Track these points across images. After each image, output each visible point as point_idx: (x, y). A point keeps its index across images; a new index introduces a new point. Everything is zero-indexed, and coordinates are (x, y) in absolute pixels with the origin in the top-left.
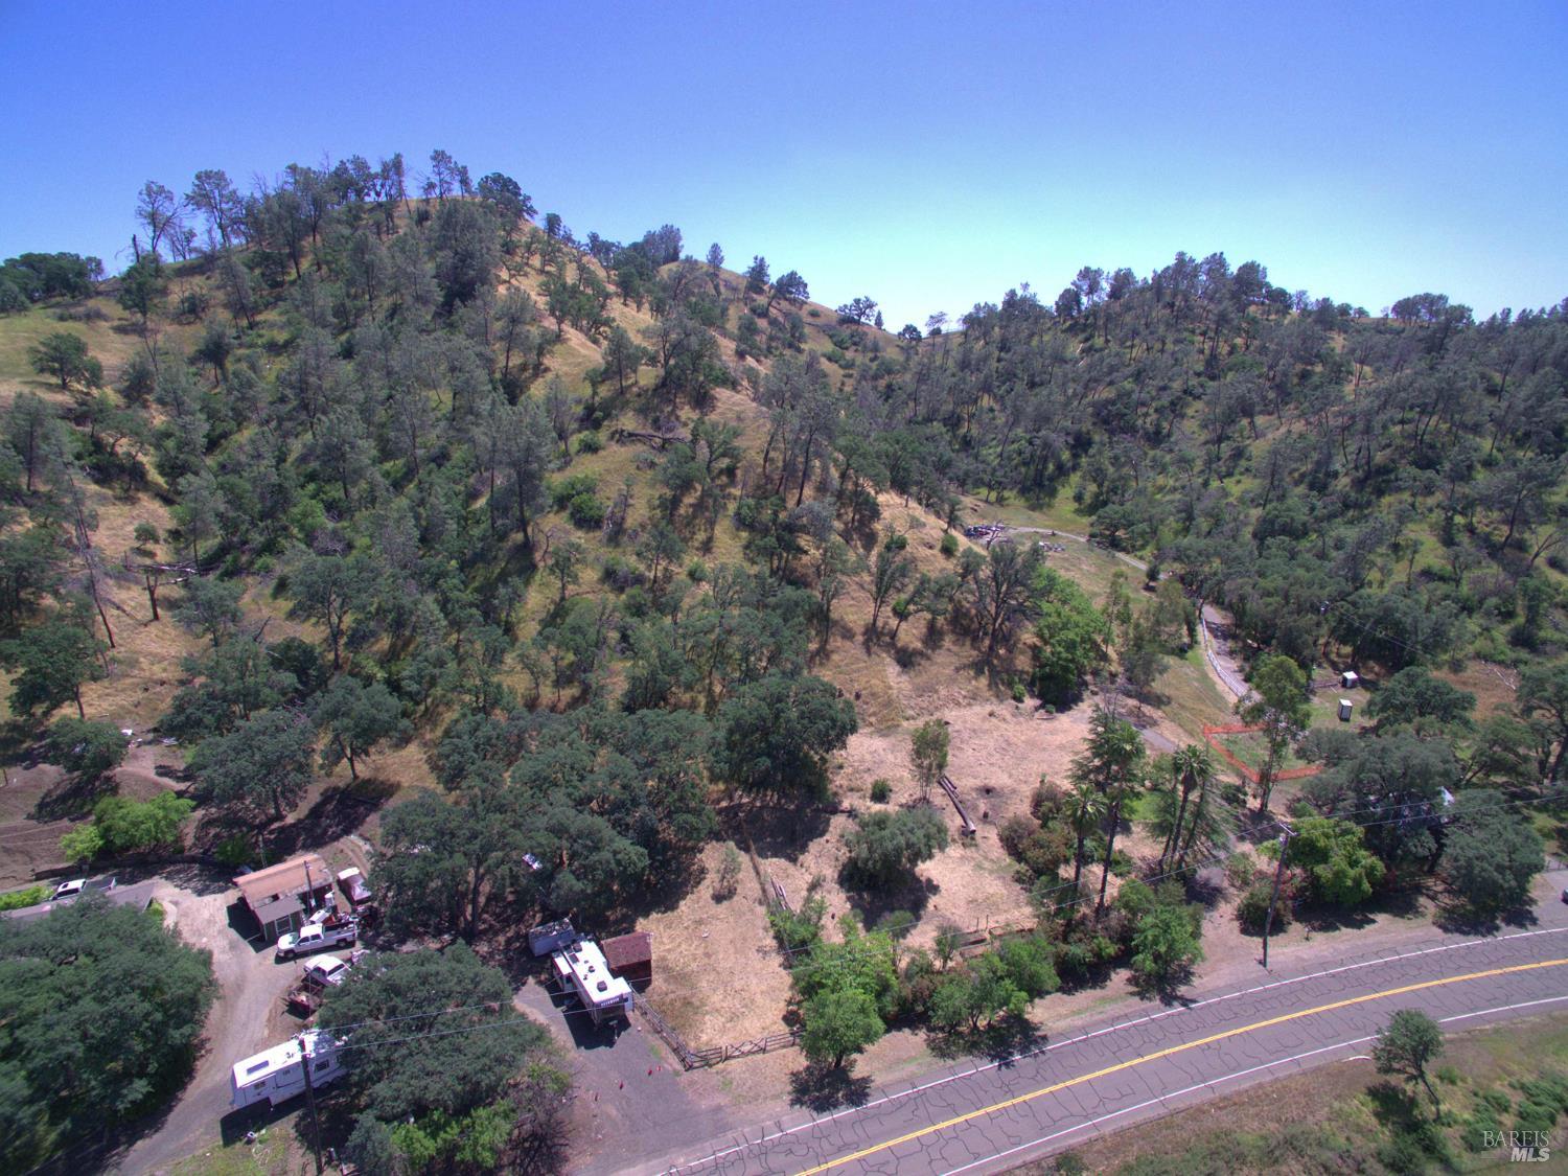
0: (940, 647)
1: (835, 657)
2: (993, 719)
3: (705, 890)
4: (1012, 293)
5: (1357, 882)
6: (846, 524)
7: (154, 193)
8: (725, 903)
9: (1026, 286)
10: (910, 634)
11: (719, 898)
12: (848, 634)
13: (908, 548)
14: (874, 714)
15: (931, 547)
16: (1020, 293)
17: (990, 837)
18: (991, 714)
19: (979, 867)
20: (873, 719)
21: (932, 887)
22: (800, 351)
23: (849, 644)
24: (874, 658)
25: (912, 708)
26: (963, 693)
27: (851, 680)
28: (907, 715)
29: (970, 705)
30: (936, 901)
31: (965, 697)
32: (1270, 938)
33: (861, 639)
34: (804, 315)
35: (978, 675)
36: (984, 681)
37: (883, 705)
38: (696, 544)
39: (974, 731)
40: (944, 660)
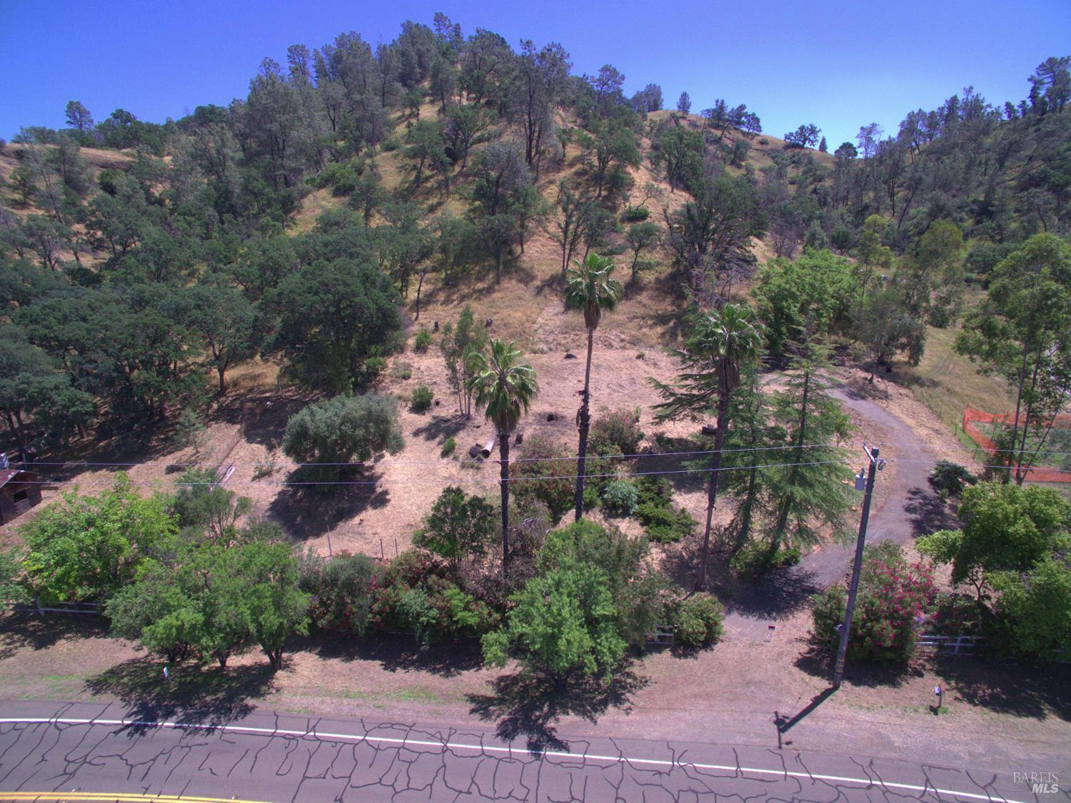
2: (640, 362)
8: (174, 474)
11: (173, 470)
12: (526, 278)
13: (648, 221)
18: (639, 357)
21: (381, 501)
22: (739, 167)
23: (522, 285)
24: (541, 298)
25: (547, 342)
26: (623, 336)
27: (495, 313)
28: (537, 347)
29: (623, 348)
30: (370, 514)
31: (622, 340)
32: (846, 685)
33: (537, 283)
34: (754, 143)
35: (657, 324)
36: (659, 330)
37: (512, 336)
38: (424, 207)
39: (598, 366)
40: (627, 309)
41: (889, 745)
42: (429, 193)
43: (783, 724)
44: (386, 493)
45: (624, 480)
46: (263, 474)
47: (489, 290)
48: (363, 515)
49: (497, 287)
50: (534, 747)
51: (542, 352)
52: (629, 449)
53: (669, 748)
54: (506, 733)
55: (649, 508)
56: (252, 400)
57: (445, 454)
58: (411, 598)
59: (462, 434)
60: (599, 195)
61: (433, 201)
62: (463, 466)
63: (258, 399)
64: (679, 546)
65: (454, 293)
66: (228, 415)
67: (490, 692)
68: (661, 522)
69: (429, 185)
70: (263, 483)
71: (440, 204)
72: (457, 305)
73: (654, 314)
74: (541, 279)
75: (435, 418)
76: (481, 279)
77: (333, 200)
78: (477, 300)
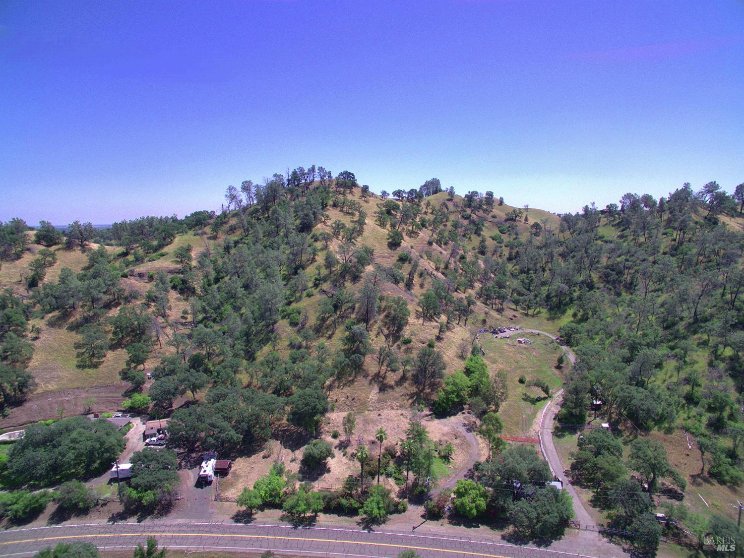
0: (401, 385)
1: (356, 383)
2: (402, 417)
3: (262, 454)
4: (587, 207)
5: (471, 509)
6: (390, 332)
7: (231, 189)
8: (265, 459)
9: (593, 204)
10: (392, 378)
11: (264, 457)
12: (366, 376)
13: (412, 343)
14: (356, 407)
15: (424, 343)
16: (590, 207)
18: (402, 415)
19: (349, 468)
20: (355, 409)
21: (329, 471)
22: (479, 235)
23: (364, 379)
24: (371, 386)
25: (373, 407)
26: (397, 404)
27: (356, 393)
28: (369, 409)
29: (397, 409)
30: (326, 475)
31: (397, 406)
32: (429, 521)
33: (370, 378)
34: (489, 217)
35: (410, 398)
36: (410, 401)
37: (361, 404)
38: (327, 335)
39: (388, 420)
40: (399, 390)
41: (430, 531)
42: (328, 328)
43: (414, 528)
44: (329, 468)
45: (392, 467)
46: (293, 460)
47: (353, 381)
48: (325, 475)
49: (356, 379)
50: (369, 531)
51: (371, 410)
52: (393, 456)
53: (392, 531)
54: (364, 529)
55: (397, 475)
56: (281, 431)
57: (344, 455)
58: (344, 501)
59: (348, 448)
60: (394, 330)
61: (330, 333)
62: (349, 460)
63: (283, 430)
64: (403, 486)
65: (341, 382)
66: (275, 436)
67: (360, 521)
68: (399, 479)
69: (328, 322)
70: (294, 463)
71: (333, 334)
72: (342, 389)
73: (409, 393)
74: (371, 375)
75: (340, 441)
76: (350, 375)
77: (290, 328)
78: (349, 386)
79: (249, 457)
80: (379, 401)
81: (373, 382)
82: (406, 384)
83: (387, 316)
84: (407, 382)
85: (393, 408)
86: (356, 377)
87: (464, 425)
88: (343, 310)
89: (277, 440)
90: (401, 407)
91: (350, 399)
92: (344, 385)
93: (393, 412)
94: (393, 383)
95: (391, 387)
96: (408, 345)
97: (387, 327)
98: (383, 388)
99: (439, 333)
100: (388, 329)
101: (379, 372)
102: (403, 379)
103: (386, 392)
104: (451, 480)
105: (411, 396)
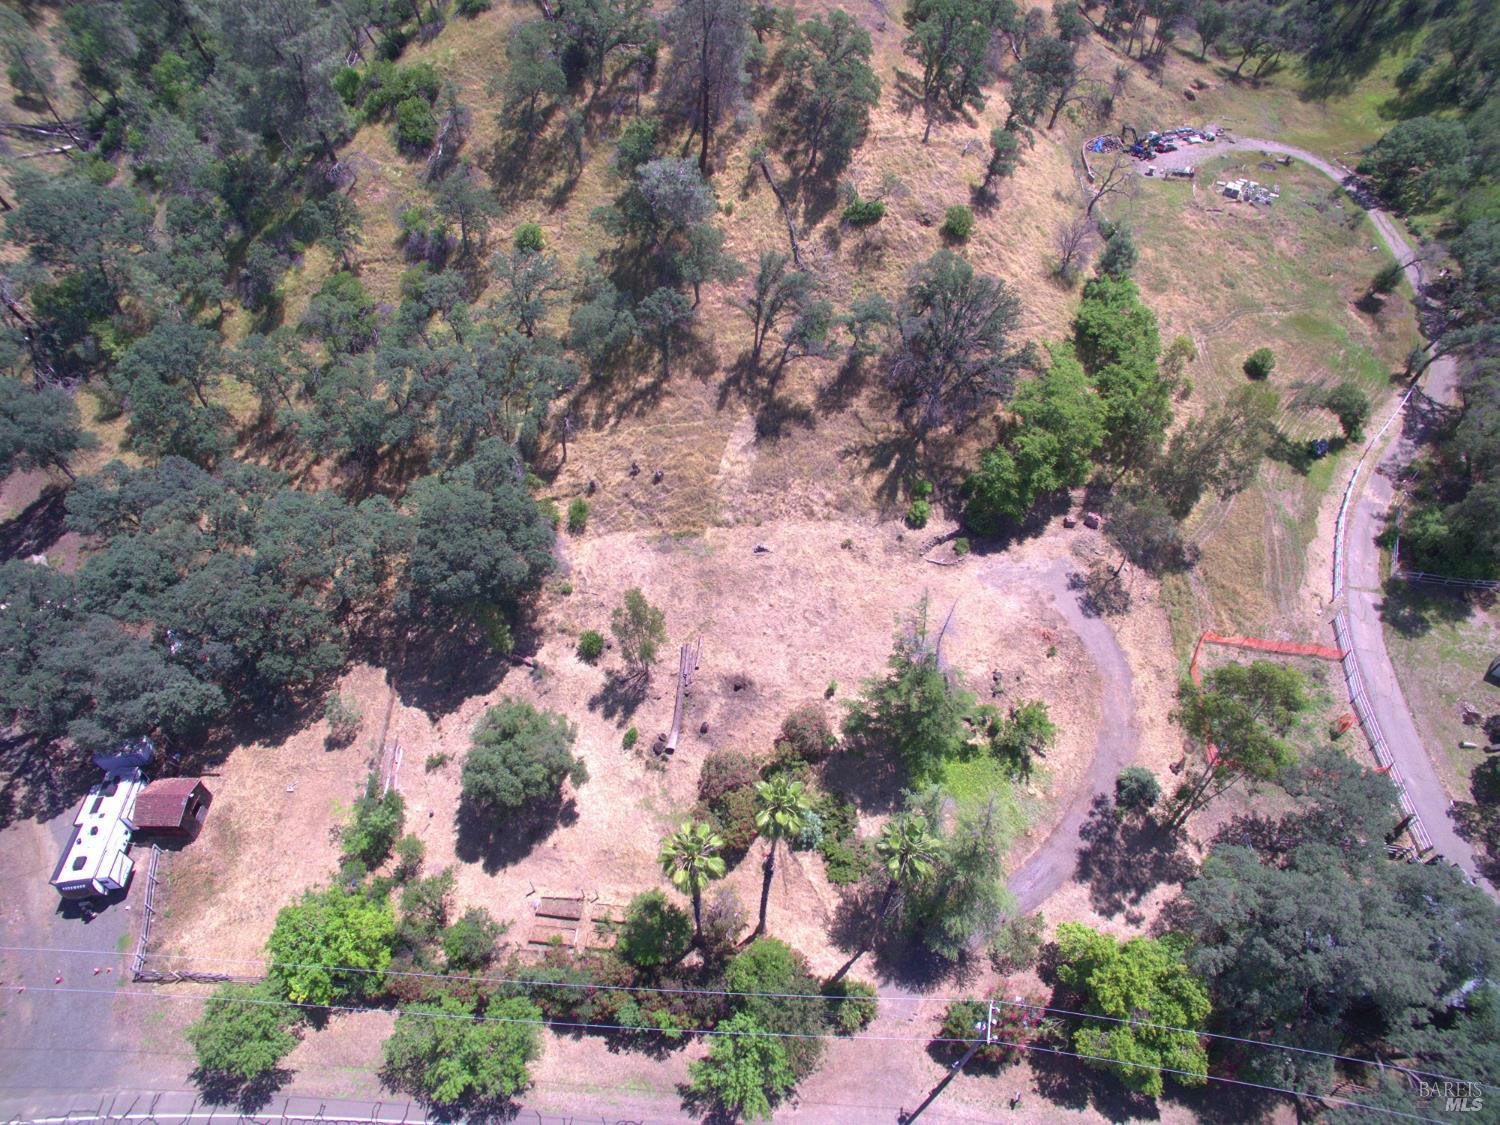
0: (841, 409)
1: (666, 404)
2: (845, 554)
3: (322, 730)
6: (795, 171)
8: (336, 753)
10: (803, 383)
11: (332, 744)
12: (703, 371)
13: (883, 224)
14: (670, 509)
15: (927, 223)
17: (691, 761)
18: (847, 545)
19: (648, 805)
20: (664, 518)
21: (570, 815)
23: (698, 382)
24: (725, 413)
25: (733, 509)
26: (829, 496)
27: (666, 449)
28: (720, 518)
29: (828, 518)
30: (561, 835)
31: (827, 504)
32: (959, 1077)
33: (720, 377)
35: (873, 467)
36: (877, 480)
37: (689, 499)
38: (547, 192)
39: (794, 572)
40: (838, 430)
42: (550, 157)
44: (573, 804)
46: (436, 764)
47: (653, 394)
48: (555, 835)
49: (665, 386)
51: (728, 525)
55: (832, 841)
56: (387, 622)
57: (626, 744)
59: (642, 709)
60: (812, 164)
61: (559, 179)
62: (648, 766)
63: (395, 621)
64: (855, 888)
65: (609, 399)
66: (365, 648)
67: (695, 1083)
68: (841, 860)
69: (548, 134)
70: (438, 777)
71: (571, 185)
72: (613, 430)
73: (870, 441)
74: (724, 363)
75: (609, 673)
76: (643, 369)
77: (401, 163)
78: (641, 414)
79: (277, 742)
80: (760, 482)
81: (732, 398)
82: (859, 404)
83: (783, 103)
84: (865, 392)
85: (811, 514)
86: (665, 376)
87: (1075, 583)
88: (608, 76)
89: (375, 662)
90: (843, 506)
91: (646, 476)
92: (623, 409)
93: (813, 529)
94: (808, 399)
95: (804, 418)
96: (869, 230)
97: (785, 149)
98: (775, 422)
99: (988, 179)
100: (789, 157)
101: (757, 351)
102: (849, 380)
103: (783, 441)
104: (1036, 857)
105: (880, 455)
